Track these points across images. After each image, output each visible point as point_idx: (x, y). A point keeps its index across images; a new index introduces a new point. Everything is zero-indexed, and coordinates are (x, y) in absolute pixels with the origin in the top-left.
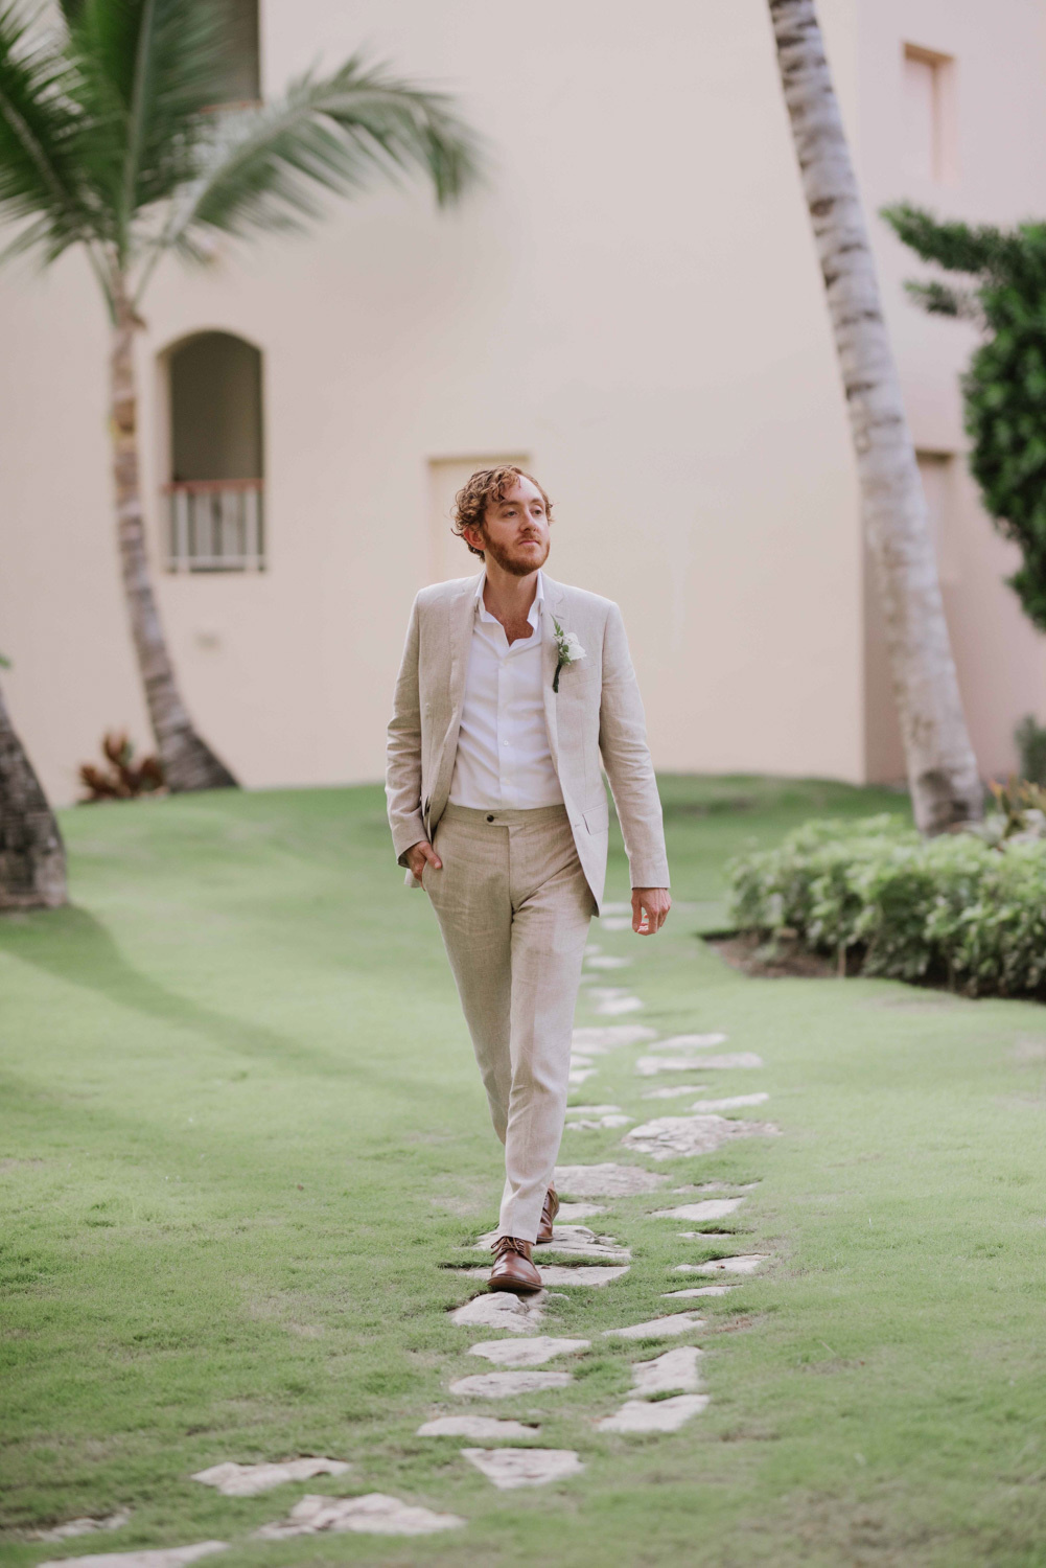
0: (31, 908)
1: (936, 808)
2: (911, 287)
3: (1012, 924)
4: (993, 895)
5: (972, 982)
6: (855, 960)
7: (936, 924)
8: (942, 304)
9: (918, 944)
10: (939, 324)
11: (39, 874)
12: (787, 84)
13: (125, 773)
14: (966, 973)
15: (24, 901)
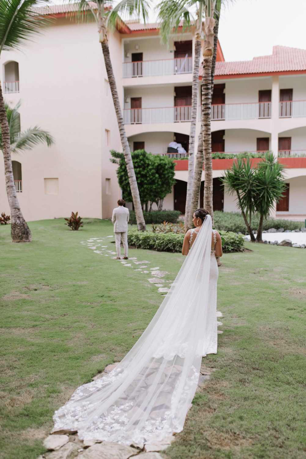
0: (28, 242)
1: (141, 227)
2: (110, 160)
3: (163, 242)
4: (159, 239)
5: (156, 249)
6: (139, 247)
7: (151, 242)
8: (114, 162)
9: (148, 245)
10: (114, 164)
11: (29, 237)
12: (122, 140)
13: (4, 218)
14: (155, 248)
15: (27, 241)
